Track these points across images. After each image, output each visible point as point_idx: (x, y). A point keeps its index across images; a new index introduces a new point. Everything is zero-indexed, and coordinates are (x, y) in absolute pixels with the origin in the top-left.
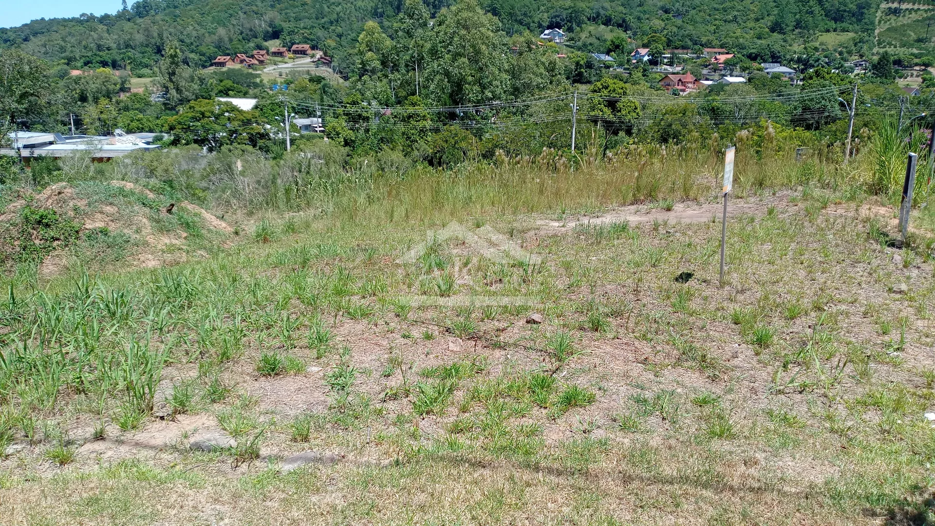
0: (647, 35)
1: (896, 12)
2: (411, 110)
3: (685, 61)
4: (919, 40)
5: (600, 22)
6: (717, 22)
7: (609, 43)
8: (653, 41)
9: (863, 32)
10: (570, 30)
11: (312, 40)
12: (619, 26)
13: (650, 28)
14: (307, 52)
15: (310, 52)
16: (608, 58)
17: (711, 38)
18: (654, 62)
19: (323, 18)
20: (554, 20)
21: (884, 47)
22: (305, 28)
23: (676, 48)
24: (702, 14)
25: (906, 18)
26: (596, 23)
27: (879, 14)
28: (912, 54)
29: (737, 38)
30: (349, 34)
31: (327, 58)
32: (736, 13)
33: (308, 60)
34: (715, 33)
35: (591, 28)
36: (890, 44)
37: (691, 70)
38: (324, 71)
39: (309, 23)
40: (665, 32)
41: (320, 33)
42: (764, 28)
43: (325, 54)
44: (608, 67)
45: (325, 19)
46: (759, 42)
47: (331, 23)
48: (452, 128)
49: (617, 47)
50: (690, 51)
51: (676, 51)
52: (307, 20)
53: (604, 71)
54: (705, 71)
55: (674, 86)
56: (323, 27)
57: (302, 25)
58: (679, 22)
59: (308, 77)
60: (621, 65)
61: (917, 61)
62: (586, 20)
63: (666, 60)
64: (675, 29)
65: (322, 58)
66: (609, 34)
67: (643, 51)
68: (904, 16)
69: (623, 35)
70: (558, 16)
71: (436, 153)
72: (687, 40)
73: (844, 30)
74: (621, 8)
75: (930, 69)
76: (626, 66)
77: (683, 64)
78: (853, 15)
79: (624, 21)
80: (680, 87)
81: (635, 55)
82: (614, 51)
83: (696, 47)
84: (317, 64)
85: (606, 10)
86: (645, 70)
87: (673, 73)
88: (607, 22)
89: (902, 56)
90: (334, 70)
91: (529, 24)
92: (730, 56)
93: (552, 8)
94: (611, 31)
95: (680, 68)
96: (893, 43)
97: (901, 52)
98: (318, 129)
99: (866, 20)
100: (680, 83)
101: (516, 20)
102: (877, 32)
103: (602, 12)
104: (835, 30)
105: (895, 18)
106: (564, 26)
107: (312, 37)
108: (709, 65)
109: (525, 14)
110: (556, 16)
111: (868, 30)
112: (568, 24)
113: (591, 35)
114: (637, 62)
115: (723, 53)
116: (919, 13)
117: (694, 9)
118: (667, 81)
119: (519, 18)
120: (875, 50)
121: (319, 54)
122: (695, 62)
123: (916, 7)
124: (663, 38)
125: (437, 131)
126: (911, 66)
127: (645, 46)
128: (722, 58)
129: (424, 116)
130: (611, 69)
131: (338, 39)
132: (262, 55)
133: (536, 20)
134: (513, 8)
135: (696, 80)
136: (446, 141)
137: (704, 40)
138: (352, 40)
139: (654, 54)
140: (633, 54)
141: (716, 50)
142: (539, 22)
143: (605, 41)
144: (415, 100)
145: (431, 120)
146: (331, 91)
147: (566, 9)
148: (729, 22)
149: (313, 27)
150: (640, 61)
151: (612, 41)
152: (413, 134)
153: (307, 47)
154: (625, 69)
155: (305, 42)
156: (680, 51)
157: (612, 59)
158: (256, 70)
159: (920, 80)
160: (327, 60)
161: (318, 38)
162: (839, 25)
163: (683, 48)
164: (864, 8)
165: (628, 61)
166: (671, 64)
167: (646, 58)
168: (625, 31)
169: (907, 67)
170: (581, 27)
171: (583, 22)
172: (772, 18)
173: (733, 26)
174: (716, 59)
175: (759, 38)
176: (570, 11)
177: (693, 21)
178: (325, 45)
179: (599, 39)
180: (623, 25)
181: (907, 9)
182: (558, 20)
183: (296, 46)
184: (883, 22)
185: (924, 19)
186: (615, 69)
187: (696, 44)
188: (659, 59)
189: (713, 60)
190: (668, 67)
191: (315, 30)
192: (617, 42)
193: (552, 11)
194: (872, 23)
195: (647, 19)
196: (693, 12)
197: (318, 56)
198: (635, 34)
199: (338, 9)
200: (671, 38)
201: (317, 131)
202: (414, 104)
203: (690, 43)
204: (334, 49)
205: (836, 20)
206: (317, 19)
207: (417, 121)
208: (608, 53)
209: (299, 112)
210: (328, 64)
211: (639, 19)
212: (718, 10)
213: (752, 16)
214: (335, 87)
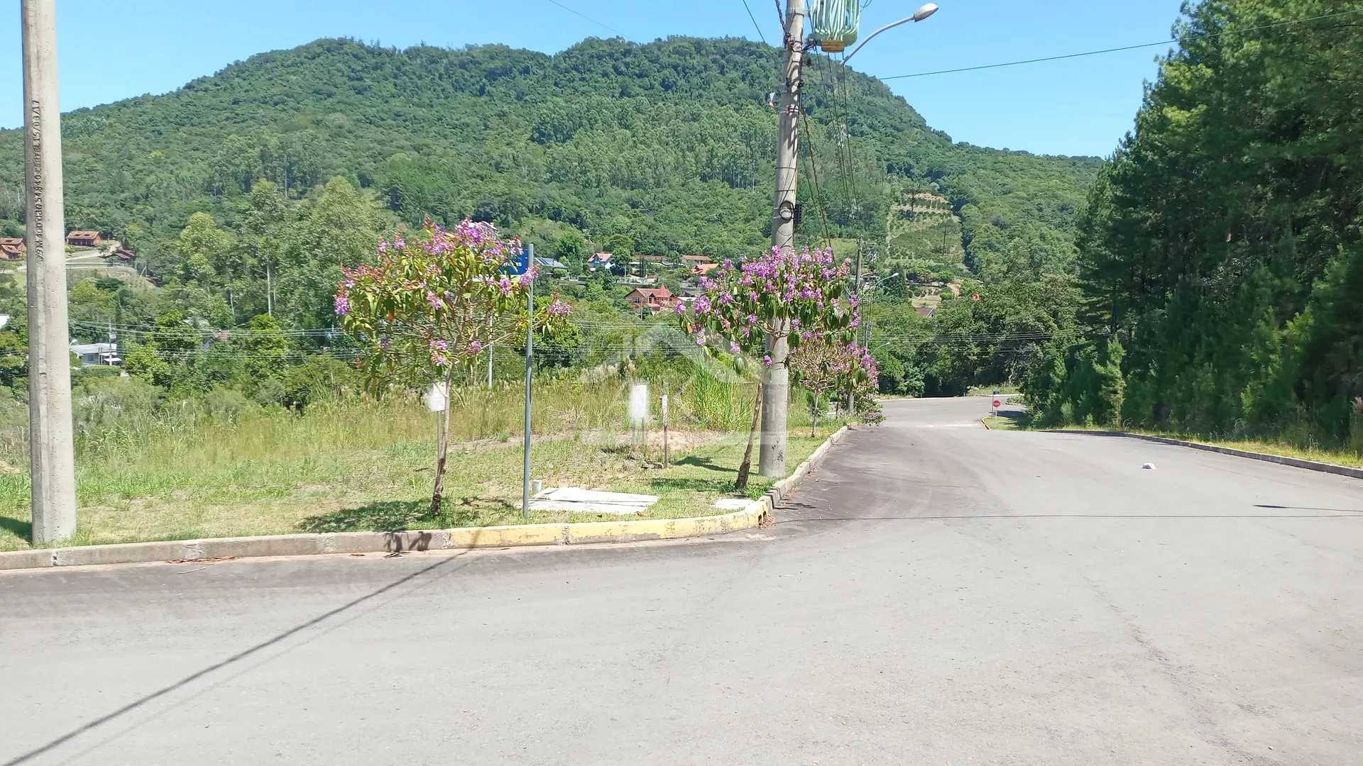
0: (609, 236)
1: (908, 215)
2: (259, 333)
3: (658, 270)
4: (937, 251)
5: (546, 215)
6: (698, 222)
7: (558, 244)
8: (618, 243)
9: (873, 239)
10: (505, 224)
11: (103, 225)
12: (573, 221)
13: (613, 227)
14: (95, 243)
15: (98, 242)
16: (557, 264)
17: (691, 241)
18: (617, 271)
19: (123, 192)
20: (481, 209)
21: (898, 257)
22: (92, 206)
23: (647, 254)
24: (677, 210)
25: (920, 223)
26: (541, 216)
27: (890, 217)
28: (929, 267)
29: (722, 242)
30: (165, 218)
31: (127, 251)
32: (720, 211)
33: (95, 254)
34: (695, 235)
35: (534, 222)
36: (904, 254)
37: (666, 283)
38: (123, 272)
39: (98, 198)
40: (632, 232)
41: (118, 215)
42: (756, 231)
43: (126, 245)
44: (558, 276)
45: (126, 194)
46: (750, 248)
47: (137, 199)
48: (320, 358)
49: (570, 249)
50: (664, 258)
51: (647, 258)
52: (95, 194)
53: (551, 280)
54: (684, 285)
55: (644, 302)
56: (122, 205)
57: (87, 201)
58: (649, 219)
59: (95, 280)
60: (574, 274)
61: (933, 275)
62: (526, 211)
63: (634, 269)
64: (645, 229)
65: (118, 251)
66: (559, 232)
67: (605, 256)
68: (918, 221)
69: (578, 234)
70: (487, 205)
71: (297, 392)
72: (660, 243)
73: (851, 236)
74: (574, 198)
75: (949, 285)
76: (582, 276)
77: (657, 274)
78: (861, 218)
79: (578, 215)
80: (653, 305)
81: (593, 261)
82: (566, 255)
83: (673, 253)
84: (110, 260)
85: (554, 199)
86: (607, 282)
87: (644, 287)
88: (556, 216)
89: (918, 270)
90: (139, 270)
91: (446, 213)
92: (714, 266)
93: (479, 193)
94: (562, 228)
95: (653, 280)
96: (908, 252)
97: (918, 264)
98: (110, 360)
99: (876, 225)
100: (653, 300)
101: (426, 208)
102: (888, 239)
103: (548, 202)
104: (840, 236)
105: (909, 222)
106: (495, 217)
107: (104, 220)
108: (689, 277)
109: (440, 200)
110: (483, 205)
111: (878, 236)
112: (502, 215)
113: (533, 232)
114: (597, 271)
115: (705, 262)
116: (934, 217)
117: (669, 203)
118: (634, 295)
119: (430, 205)
120: (887, 261)
121: (114, 246)
122: (671, 273)
123: (930, 211)
124: (630, 240)
125: (298, 361)
126: (928, 282)
127: (606, 250)
128: (705, 268)
129: (279, 342)
130: (562, 279)
131: (147, 224)
132: (16, 246)
133: (456, 208)
134: (421, 190)
135: (672, 296)
136: (311, 376)
137: (682, 244)
138: (171, 226)
139: (618, 261)
140: (591, 260)
141: (698, 258)
142: (460, 212)
143: (553, 241)
144: (265, 320)
145: (289, 348)
146: (133, 301)
147: (498, 196)
148: (713, 222)
149: (104, 205)
150: (601, 269)
151: (563, 242)
152: (261, 367)
153: (93, 234)
154: (581, 279)
155: (91, 228)
156: (653, 258)
157: (562, 266)
158: (5, 269)
159: (938, 298)
160: (127, 255)
161: (114, 221)
162: (844, 229)
163: (656, 253)
164: (872, 209)
165: (585, 268)
166: (641, 274)
167: (608, 266)
168: (580, 229)
169: (924, 282)
170: (519, 221)
171: (523, 214)
172: (764, 218)
173: (718, 228)
174: (698, 270)
175: (750, 243)
176: (504, 198)
177: (668, 220)
178: (125, 233)
179: (544, 239)
180: (578, 221)
181: (921, 213)
182: (488, 210)
183: (76, 232)
184: (895, 227)
185: (940, 226)
186: (568, 279)
187: (673, 249)
188: (625, 267)
189: (694, 270)
190: (637, 278)
191: (109, 209)
192: (570, 243)
193: (478, 197)
194: (882, 228)
195: (609, 214)
196: (668, 208)
197: (113, 249)
198: (593, 233)
199: (149, 180)
200: (640, 241)
201: (108, 363)
202: (263, 326)
203: (664, 248)
204: (139, 238)
205: (840, 223)
206: (113, 192)
207: (268, 349)
208: (557, 257)
209: (79, 334)
210: (130, 260)
211: (598, 213)
212: (698, 206)
213: (741, 215)
214: (141, 295)
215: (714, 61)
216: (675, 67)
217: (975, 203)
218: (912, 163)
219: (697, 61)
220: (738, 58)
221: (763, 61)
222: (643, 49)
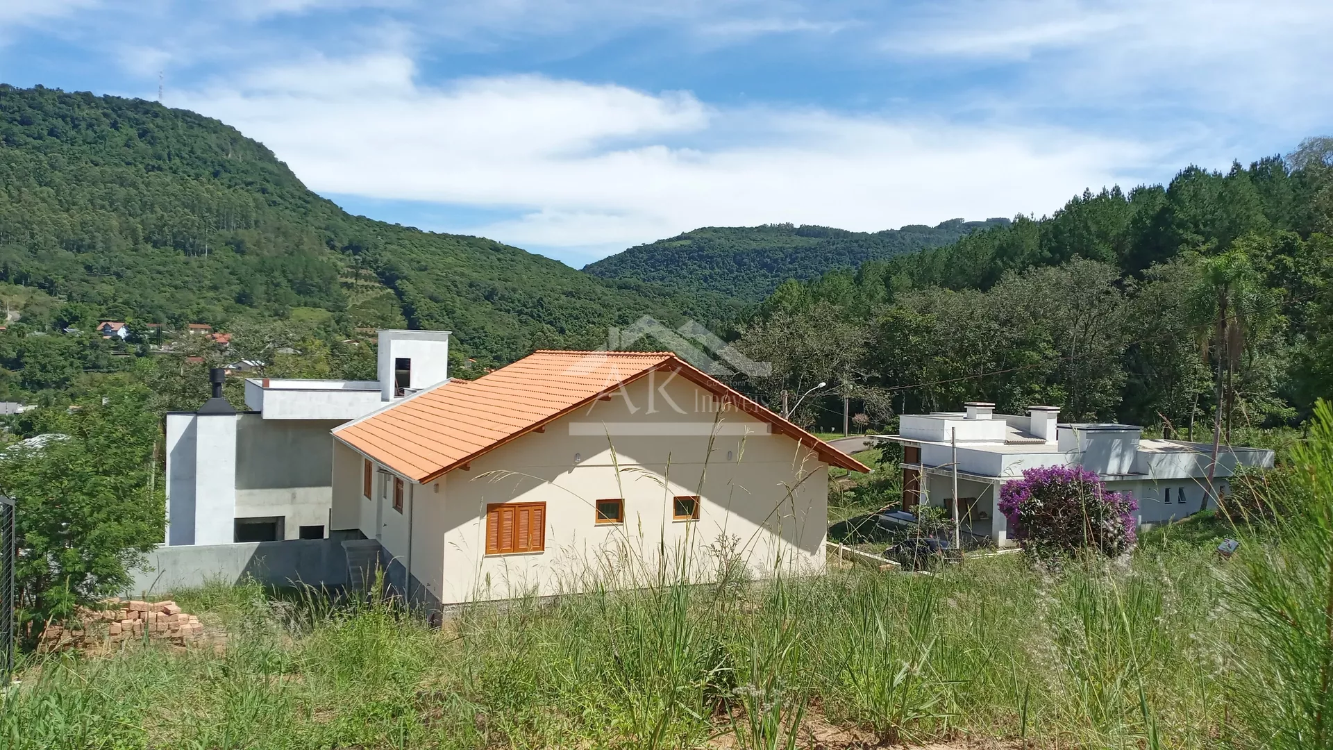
104: (307, 305)
105: (355, 293)
185: (381, 297)
215: (105, 115)
216: (63, 118)
217: (405, 278)
218: (333, 236)
219: (86, 112)
220: (131, 114)
221: (159, 121)
222: (21, 93)
